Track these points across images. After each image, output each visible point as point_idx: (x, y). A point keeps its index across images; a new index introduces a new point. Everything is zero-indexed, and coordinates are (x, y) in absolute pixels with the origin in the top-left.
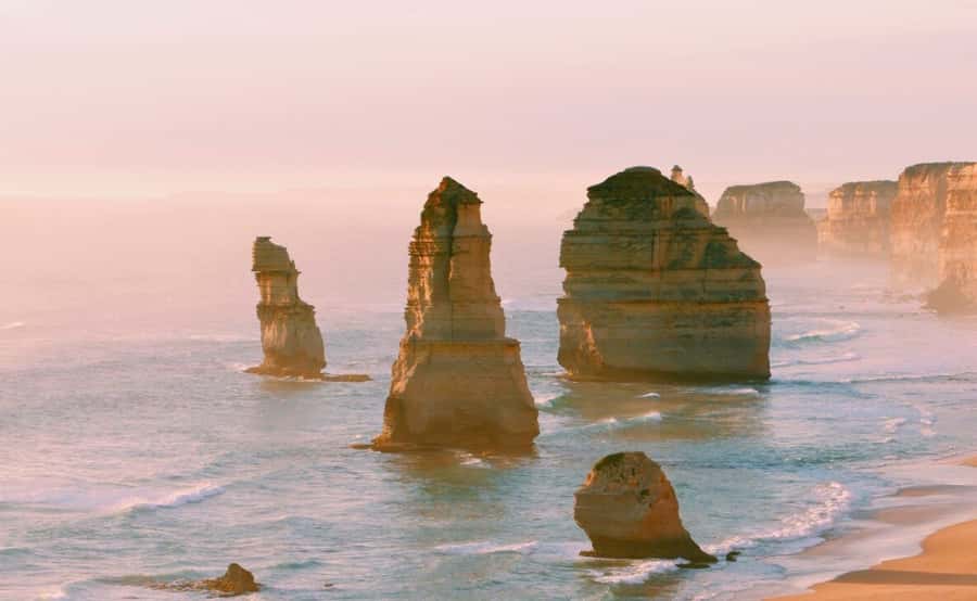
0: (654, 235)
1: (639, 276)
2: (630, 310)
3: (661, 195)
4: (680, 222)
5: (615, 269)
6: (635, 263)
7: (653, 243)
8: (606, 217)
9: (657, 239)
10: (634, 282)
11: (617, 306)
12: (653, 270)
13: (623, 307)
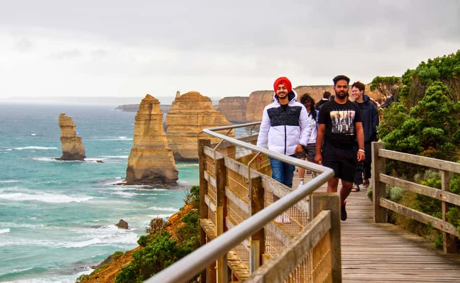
0: (198, 114)
1: (193, 128)
2: (189, 139)
3: (200, 101)
4: (206, 110)
5: (185, 125)
6: (192, 124)
7: (198, 117)
8: (181, 108)
9: (199, 116)
10: (191, 130)
11: (185, 138)
12: (198, 126)
13: (187, 138)
